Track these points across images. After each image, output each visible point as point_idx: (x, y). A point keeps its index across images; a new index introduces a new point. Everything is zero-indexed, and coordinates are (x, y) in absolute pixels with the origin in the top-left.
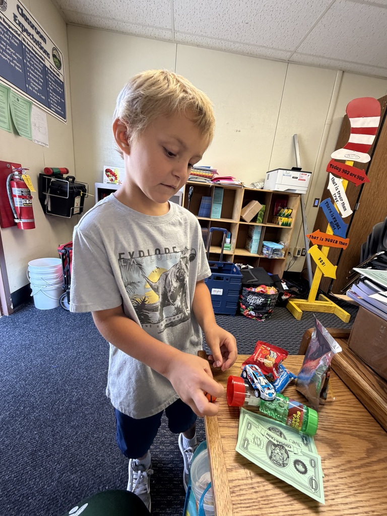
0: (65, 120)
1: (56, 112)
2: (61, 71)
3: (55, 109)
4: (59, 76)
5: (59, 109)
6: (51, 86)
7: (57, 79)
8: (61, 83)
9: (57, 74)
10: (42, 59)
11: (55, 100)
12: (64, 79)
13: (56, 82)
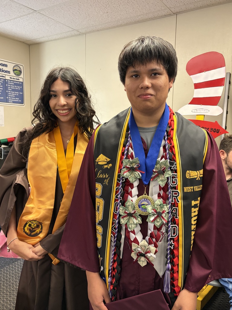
0: (23, 105)
1: (14, 102)
2: (22, 76)
3: (12, 101)
4: (19, 80)
5: (17, 99)
6: (10, 88)
7: (16, 82)
8: (21, 83)
9: (17, 79)
10: (4, 77)
11: (14, 95)
12: (23, 79)
13: (15, 84)
